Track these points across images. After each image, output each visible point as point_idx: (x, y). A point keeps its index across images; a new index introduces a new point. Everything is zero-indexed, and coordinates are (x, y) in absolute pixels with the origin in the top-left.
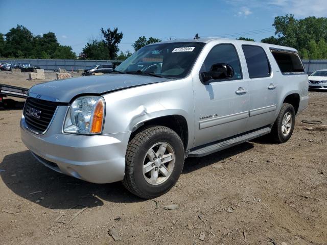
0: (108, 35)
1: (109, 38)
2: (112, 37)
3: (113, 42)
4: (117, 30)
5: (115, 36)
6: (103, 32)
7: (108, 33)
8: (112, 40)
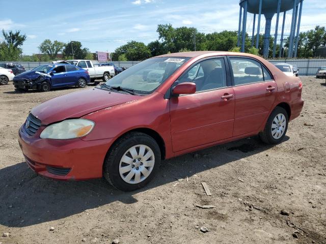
0: (9, 37)
1: (10, 40)
2: (13, 40)
3: (14, 44)
4: (19, 33)
5: (16, 39)
6: (4, 35)
7: (9, 35)
8: (13, 42)
